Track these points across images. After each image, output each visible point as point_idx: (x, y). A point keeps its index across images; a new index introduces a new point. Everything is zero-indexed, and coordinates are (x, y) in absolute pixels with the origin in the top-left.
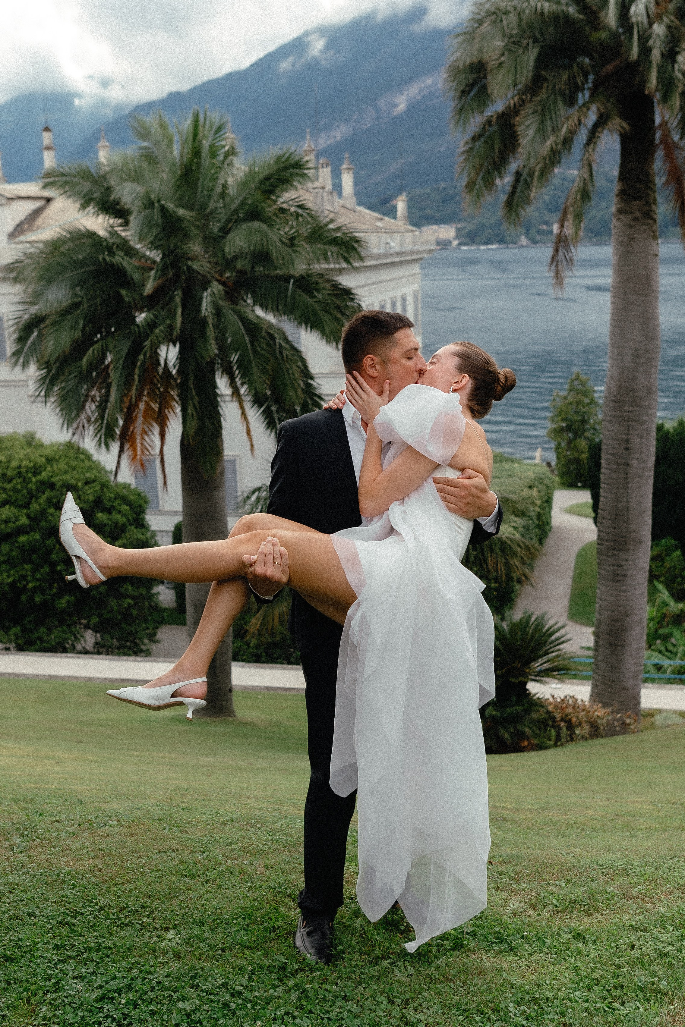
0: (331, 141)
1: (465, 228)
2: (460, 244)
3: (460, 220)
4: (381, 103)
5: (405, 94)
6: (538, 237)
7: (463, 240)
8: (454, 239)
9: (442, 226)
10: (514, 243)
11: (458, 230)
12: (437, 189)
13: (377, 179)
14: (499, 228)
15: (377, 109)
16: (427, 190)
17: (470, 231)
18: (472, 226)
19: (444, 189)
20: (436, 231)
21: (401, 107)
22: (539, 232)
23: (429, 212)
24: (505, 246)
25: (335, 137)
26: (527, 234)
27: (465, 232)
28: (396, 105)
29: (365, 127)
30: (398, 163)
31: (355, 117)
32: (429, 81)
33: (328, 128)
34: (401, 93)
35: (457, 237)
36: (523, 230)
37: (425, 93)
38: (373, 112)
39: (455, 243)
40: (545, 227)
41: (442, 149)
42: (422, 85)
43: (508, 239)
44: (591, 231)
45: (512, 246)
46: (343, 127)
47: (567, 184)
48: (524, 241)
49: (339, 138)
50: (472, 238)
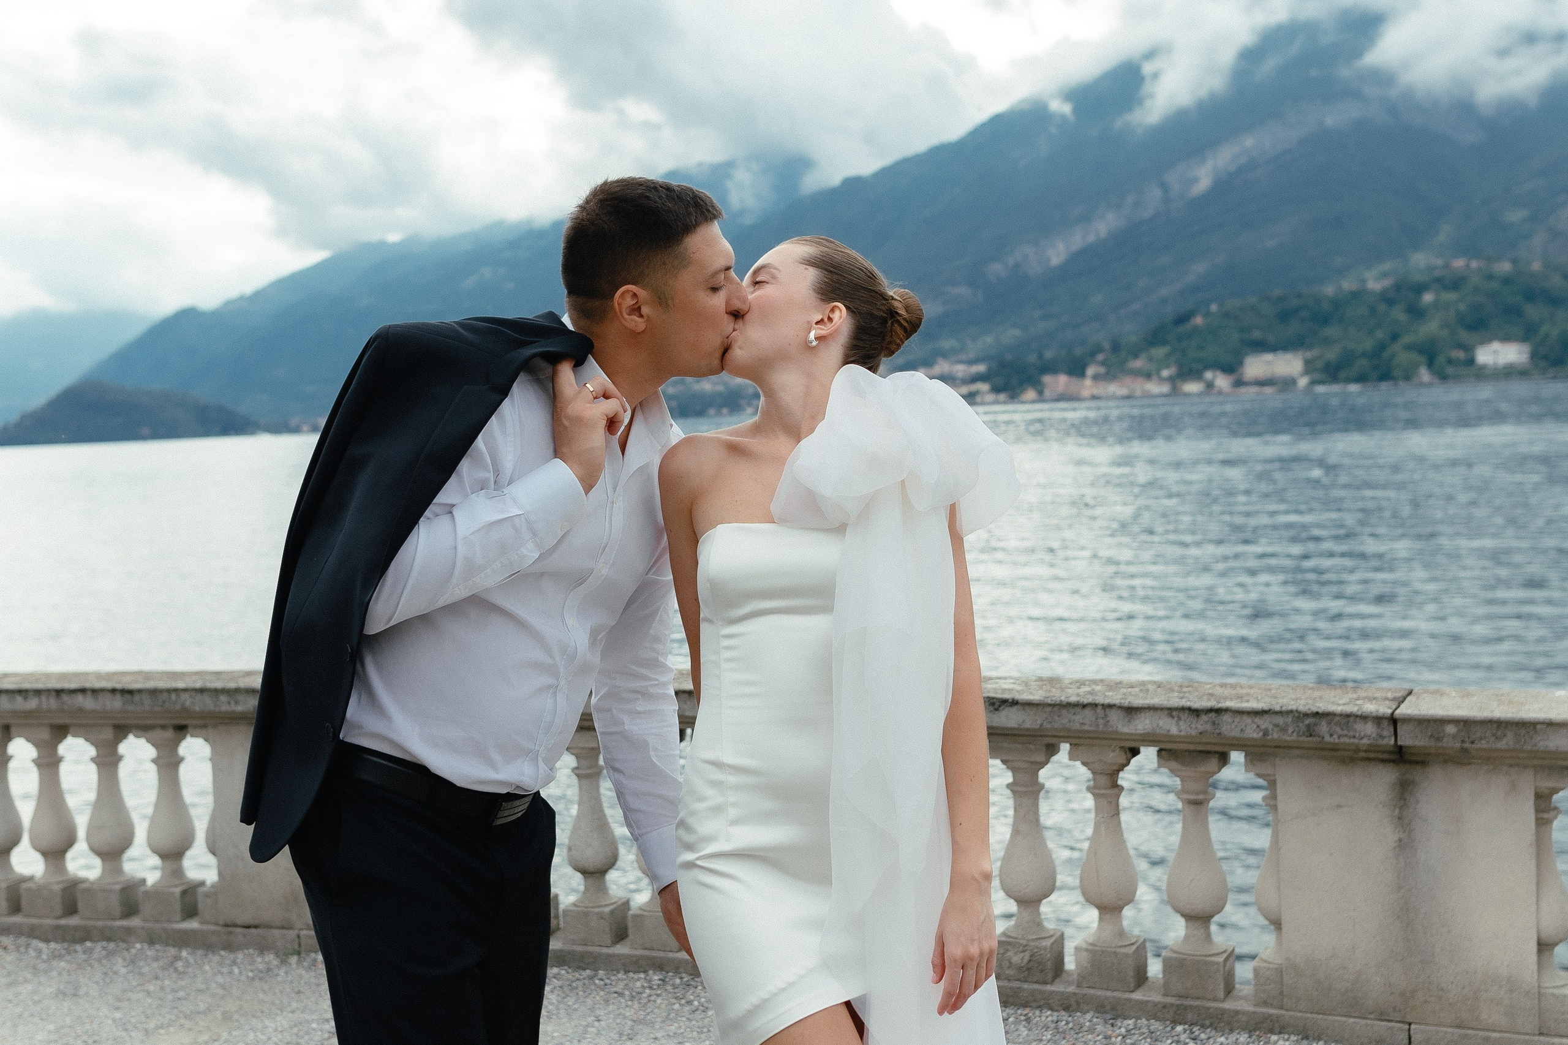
0: (1091, 238)
1: (1318, 357)
2: (1313, 383)
3: (1310, 347)
4: (1172, 178)
5: (1210, 163)
6: (1450, 370)
7: (1317, 376)
8: (1302, 375)
9: (1279, 354)
10: (1407, 379)
11: (1308, 363)
12: (1268, 298)
13: (1164, 292)
14: (1380, 357)
15: (1165, 187)
16: (1252, 300)
17: (1327, 363)
18: (1332, 354)
19: (1281, 299)
20: (1269, 363)
21: (1204, 184)
22: (1450, 361)
23: (1256, 334)
24: (1391, 384)
25: (1097, 231)
26: (1430, 364)
27: (1319, 364)
28: (1196, 180)
29: (1146, 215)
30: (1199, 267)
31: (1130, 199)
32: (1249, 141)
33: (1086, 218)
34: (1204, 162)
35: (1306, 372)
36: (1423, 359)
37: (1243, 159)
38: (1157, 193)
39: (1303, 382)
40: (1461, 355)
41: (1272, 244)
42: (1236, 149)
43: (1395, 372)
44: (1545, 357)
45: (1402, 384)
46: (1110, 216)
47: (1495, 285)
48: (1424, 375)
49: (1103, 234)
50: (1331, 372)
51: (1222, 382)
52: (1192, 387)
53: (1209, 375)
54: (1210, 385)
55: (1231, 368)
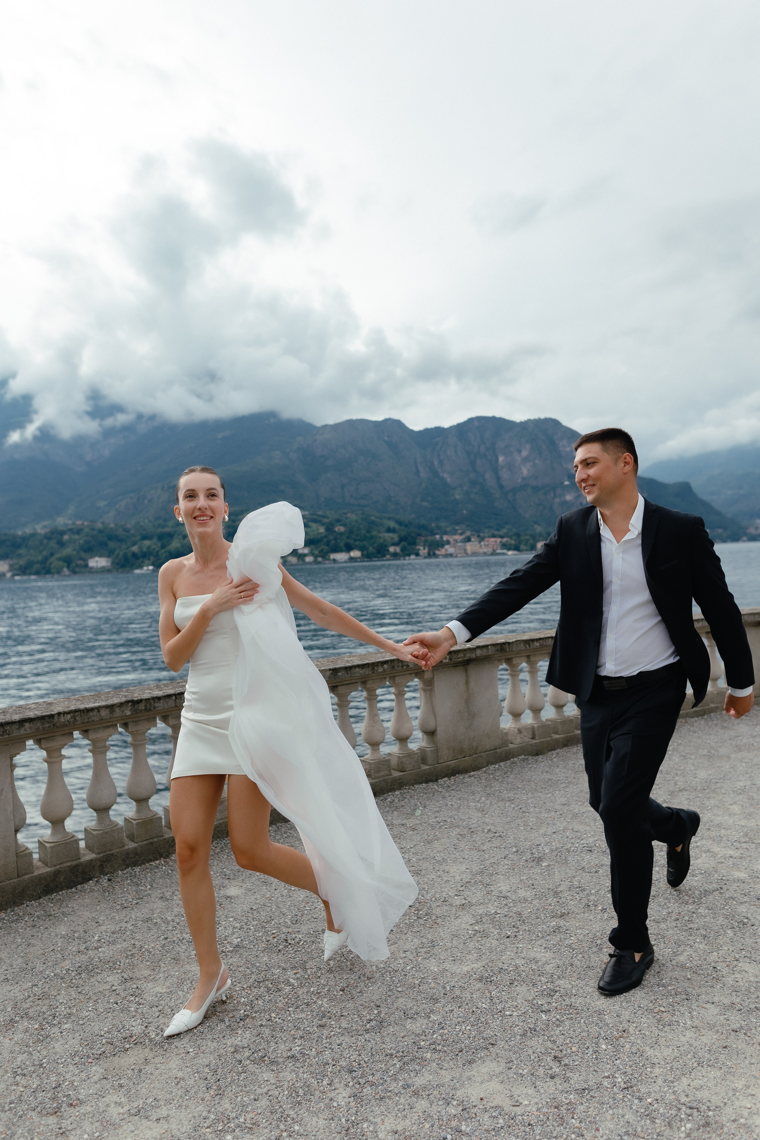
1: (16, 563)
2: (14, 575)
6: (77, 569)
7: (16, 572)
8: (8, 571)
10: (58, 573)
11: (11, 566)
14: (45, 564)
17: (21, 567)
18: (22, 562)
22: (77, 566)
26: (68, 567)
27: (17, 567)
35: (10, 570)
36: (65, 564)
39: (9, 575)
40: (82, 562)
43: (53, 571)
44: (118, 564)
45: (56, 576)
47: (95, 533)
48: (66, 571)
50: (24, 570)
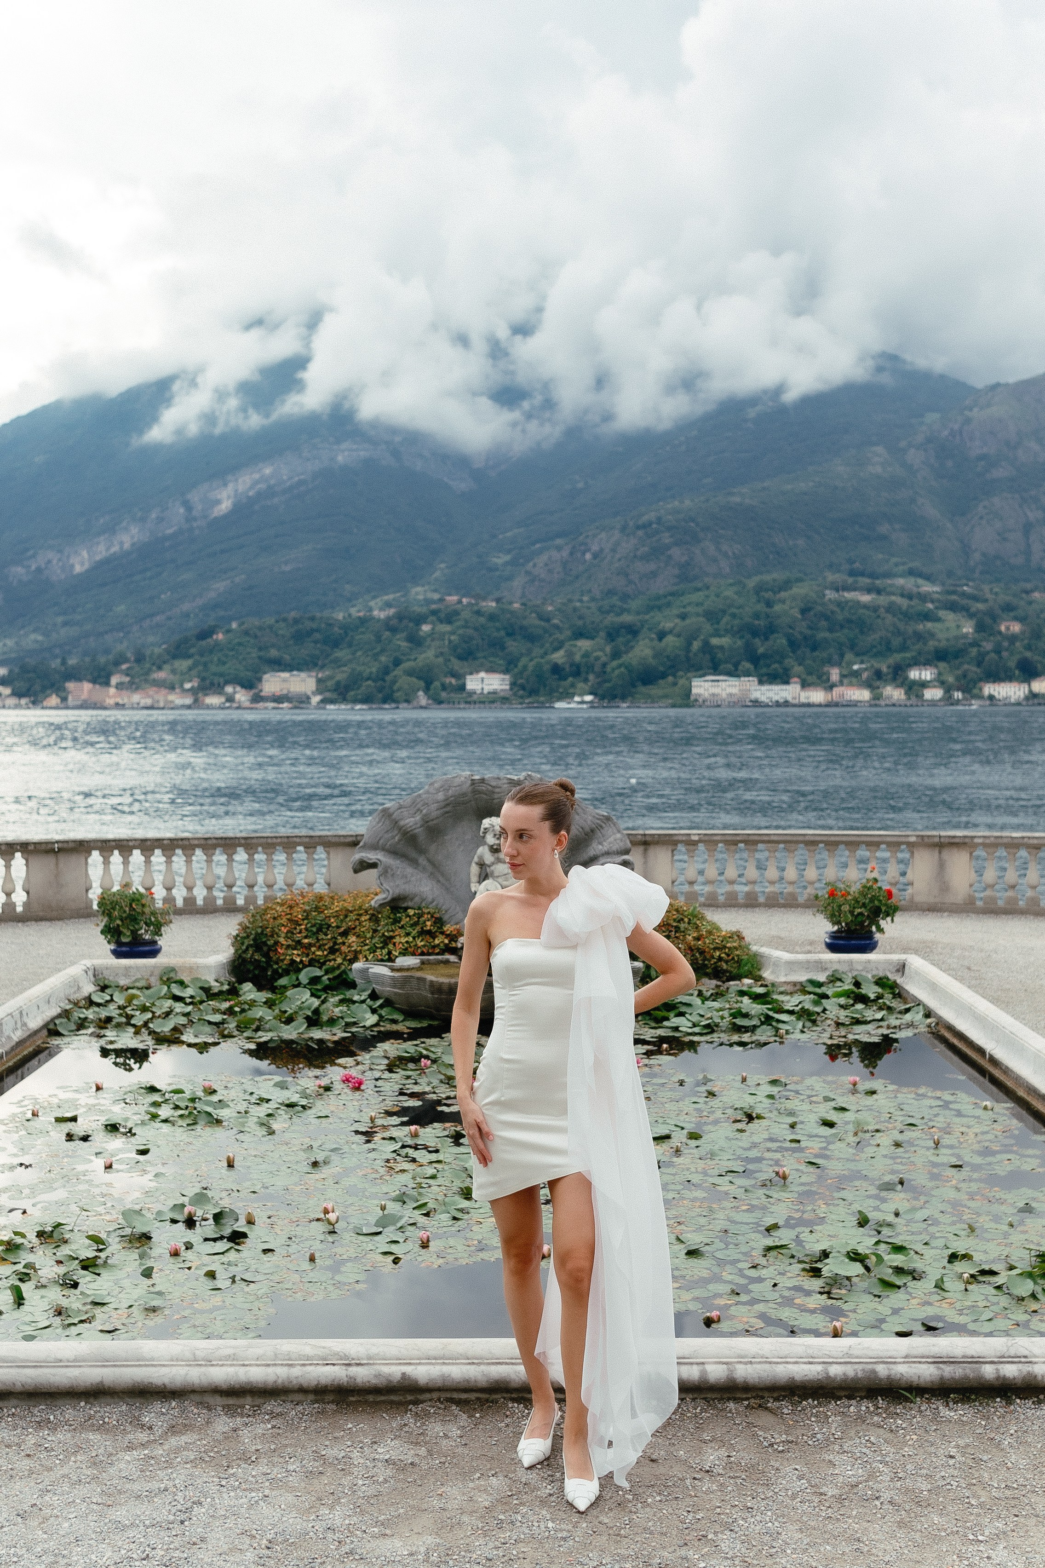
0: (115, 549)
1: (330, 678)
2: (324, 701)
3: (322, 667)
4: (194, 497)
5: (231, 486)
6: (444, 694)
7: (328, 695)
8: (314, 693)
9: (295, 673)
10: (407, 701)
11: (319, 681)
12: (285, 620)
13: (186, 607)
14: (384, 681)
15: (189, 508)
16: (270, 620)
17: (338, 683)
18: (341, 676)
19: (296, 621)
20: (285, 680)
21: (225, 506)
22: (444, 687)
23: (273, 653)
24: (393, 705)
25: (121, 543)
26: (427, 689)
27: (330, 684)
28: (218, 502)
29: (169, 531)
30: (221, 585)
32: (268, 471)
33: (111, 530)
34: (225, 485)
35: (318, 691)
36: (422, 684)
37: (262, 486)
38: (182, 510)
39: (315, 699)
40: (453, 681)
41: (287, 568)
42: (257, 476)
43: (398, 694)
44: (523, 688)
45: (404, 705)
46: (134, 530)
47: (482, 620)
48: (422, 698)
49: (127, 546)
50: (344, 692)
51: (242, 696)
52: (213, 700)
53: (229, 689)
54: (230, 699)
55: (249, 684)
